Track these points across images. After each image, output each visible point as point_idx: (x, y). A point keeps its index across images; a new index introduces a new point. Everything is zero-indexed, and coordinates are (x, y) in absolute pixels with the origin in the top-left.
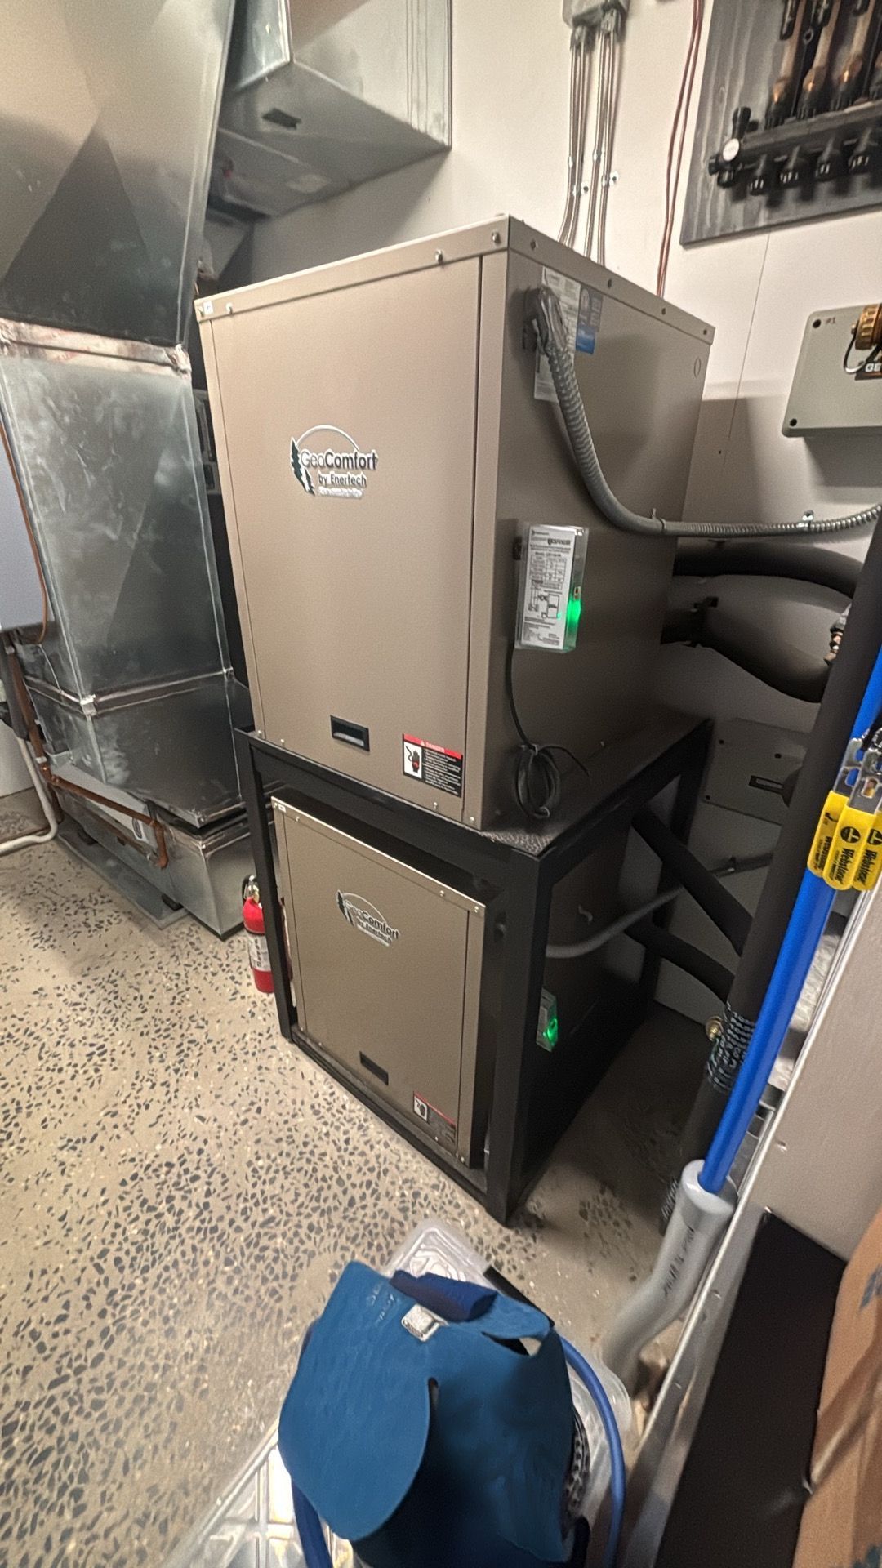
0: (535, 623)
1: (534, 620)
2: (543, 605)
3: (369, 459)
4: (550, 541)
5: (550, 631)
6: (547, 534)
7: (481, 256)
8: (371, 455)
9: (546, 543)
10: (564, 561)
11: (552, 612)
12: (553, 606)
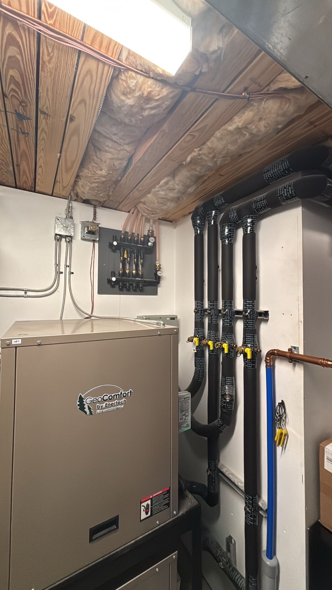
0: (183, 423)
1: (182, 422)
2: (184, 417)
3: (128, 393)
4: (185, 399)
5: (187, 424)
6: (183, 397)
7: (171, 334)
8: (130, 391)
9: (184, 399)
10: (189, 402)
11: (187, 418)
12: (187, 416)
